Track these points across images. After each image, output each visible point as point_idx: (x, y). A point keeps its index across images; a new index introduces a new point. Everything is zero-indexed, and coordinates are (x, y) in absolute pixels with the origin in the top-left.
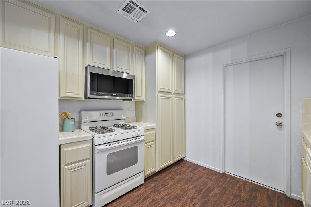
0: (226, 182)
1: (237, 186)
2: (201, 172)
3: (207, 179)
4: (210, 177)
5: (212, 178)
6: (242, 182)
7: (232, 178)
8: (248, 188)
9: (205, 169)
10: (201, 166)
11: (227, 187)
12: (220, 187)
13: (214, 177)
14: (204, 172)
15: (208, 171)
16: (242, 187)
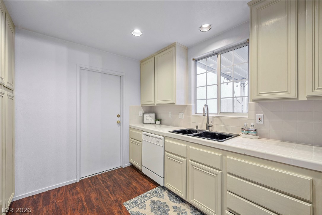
0: (91, 185)
1: (100, 181)
2: (59, 195)
3: (74, 195)
4: (74, 191)
5: (77, 191)
6: (99, 176)
7: (91, 178)
8: (107, 177)
9: (59, 190)
10: (51, 191)
11: (96, 187)
12: (93, 191)
13: (78, 189)
14: (62, 193)
15: (64, 189)
16: (103, 180)
